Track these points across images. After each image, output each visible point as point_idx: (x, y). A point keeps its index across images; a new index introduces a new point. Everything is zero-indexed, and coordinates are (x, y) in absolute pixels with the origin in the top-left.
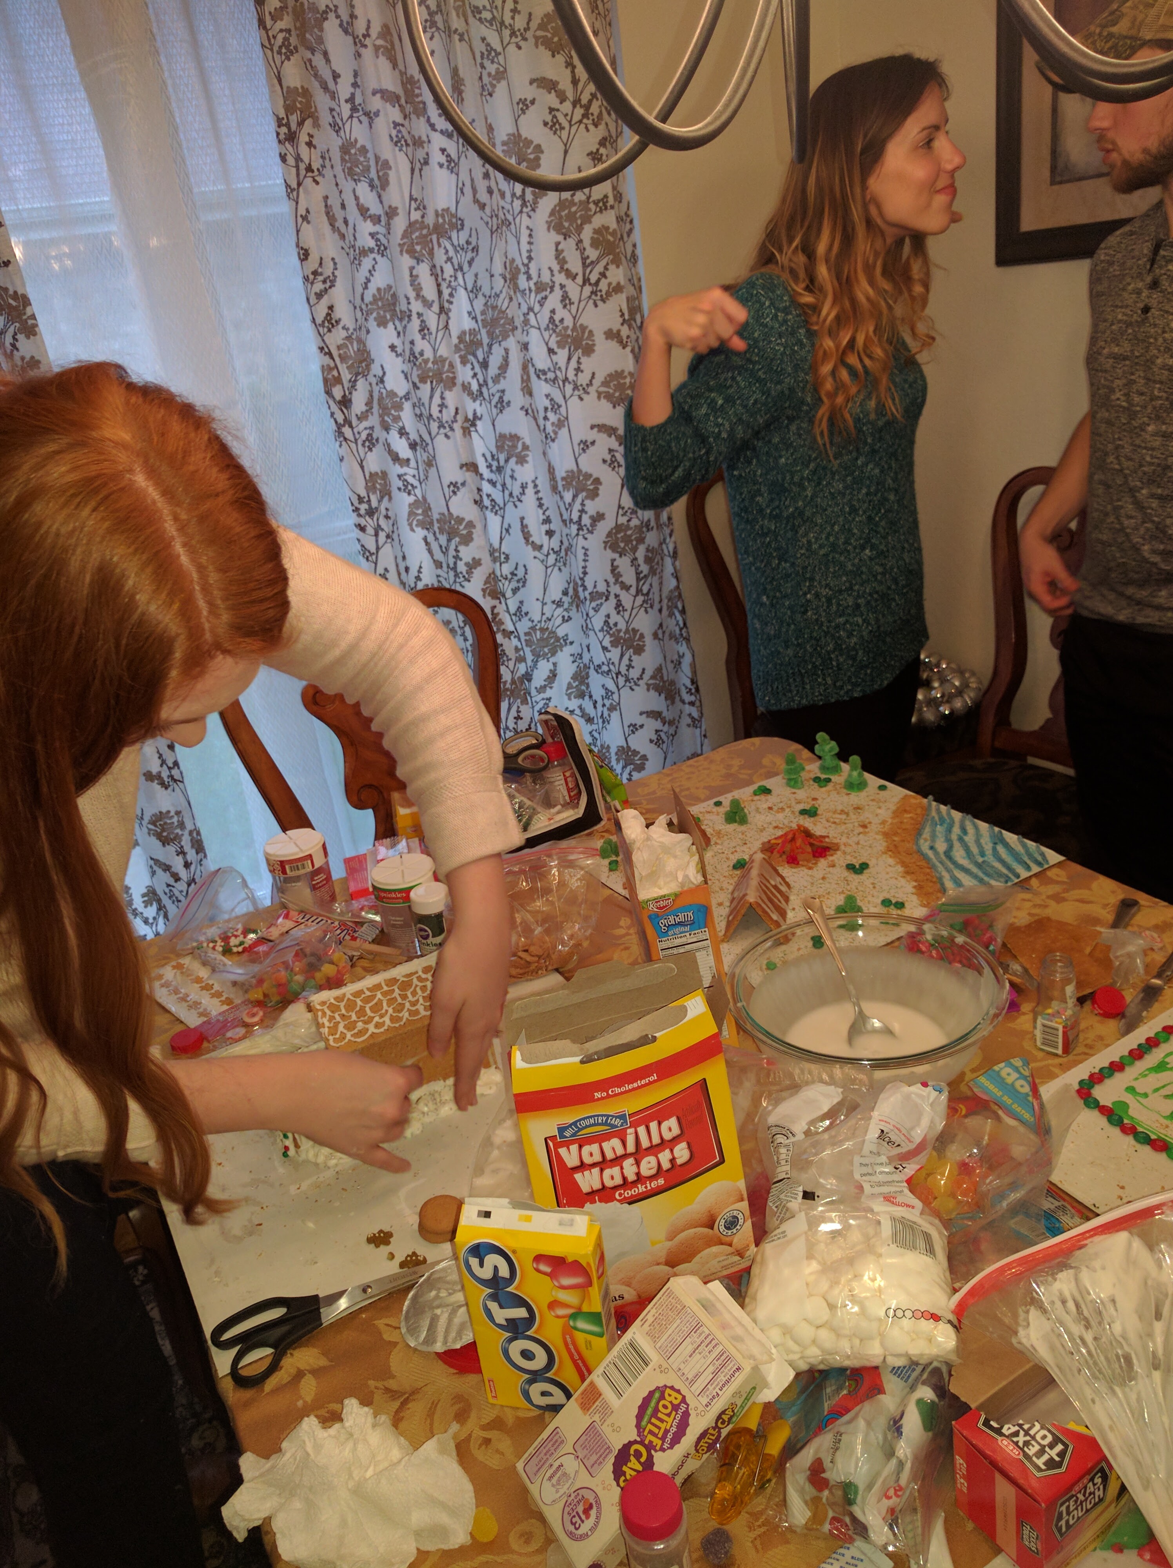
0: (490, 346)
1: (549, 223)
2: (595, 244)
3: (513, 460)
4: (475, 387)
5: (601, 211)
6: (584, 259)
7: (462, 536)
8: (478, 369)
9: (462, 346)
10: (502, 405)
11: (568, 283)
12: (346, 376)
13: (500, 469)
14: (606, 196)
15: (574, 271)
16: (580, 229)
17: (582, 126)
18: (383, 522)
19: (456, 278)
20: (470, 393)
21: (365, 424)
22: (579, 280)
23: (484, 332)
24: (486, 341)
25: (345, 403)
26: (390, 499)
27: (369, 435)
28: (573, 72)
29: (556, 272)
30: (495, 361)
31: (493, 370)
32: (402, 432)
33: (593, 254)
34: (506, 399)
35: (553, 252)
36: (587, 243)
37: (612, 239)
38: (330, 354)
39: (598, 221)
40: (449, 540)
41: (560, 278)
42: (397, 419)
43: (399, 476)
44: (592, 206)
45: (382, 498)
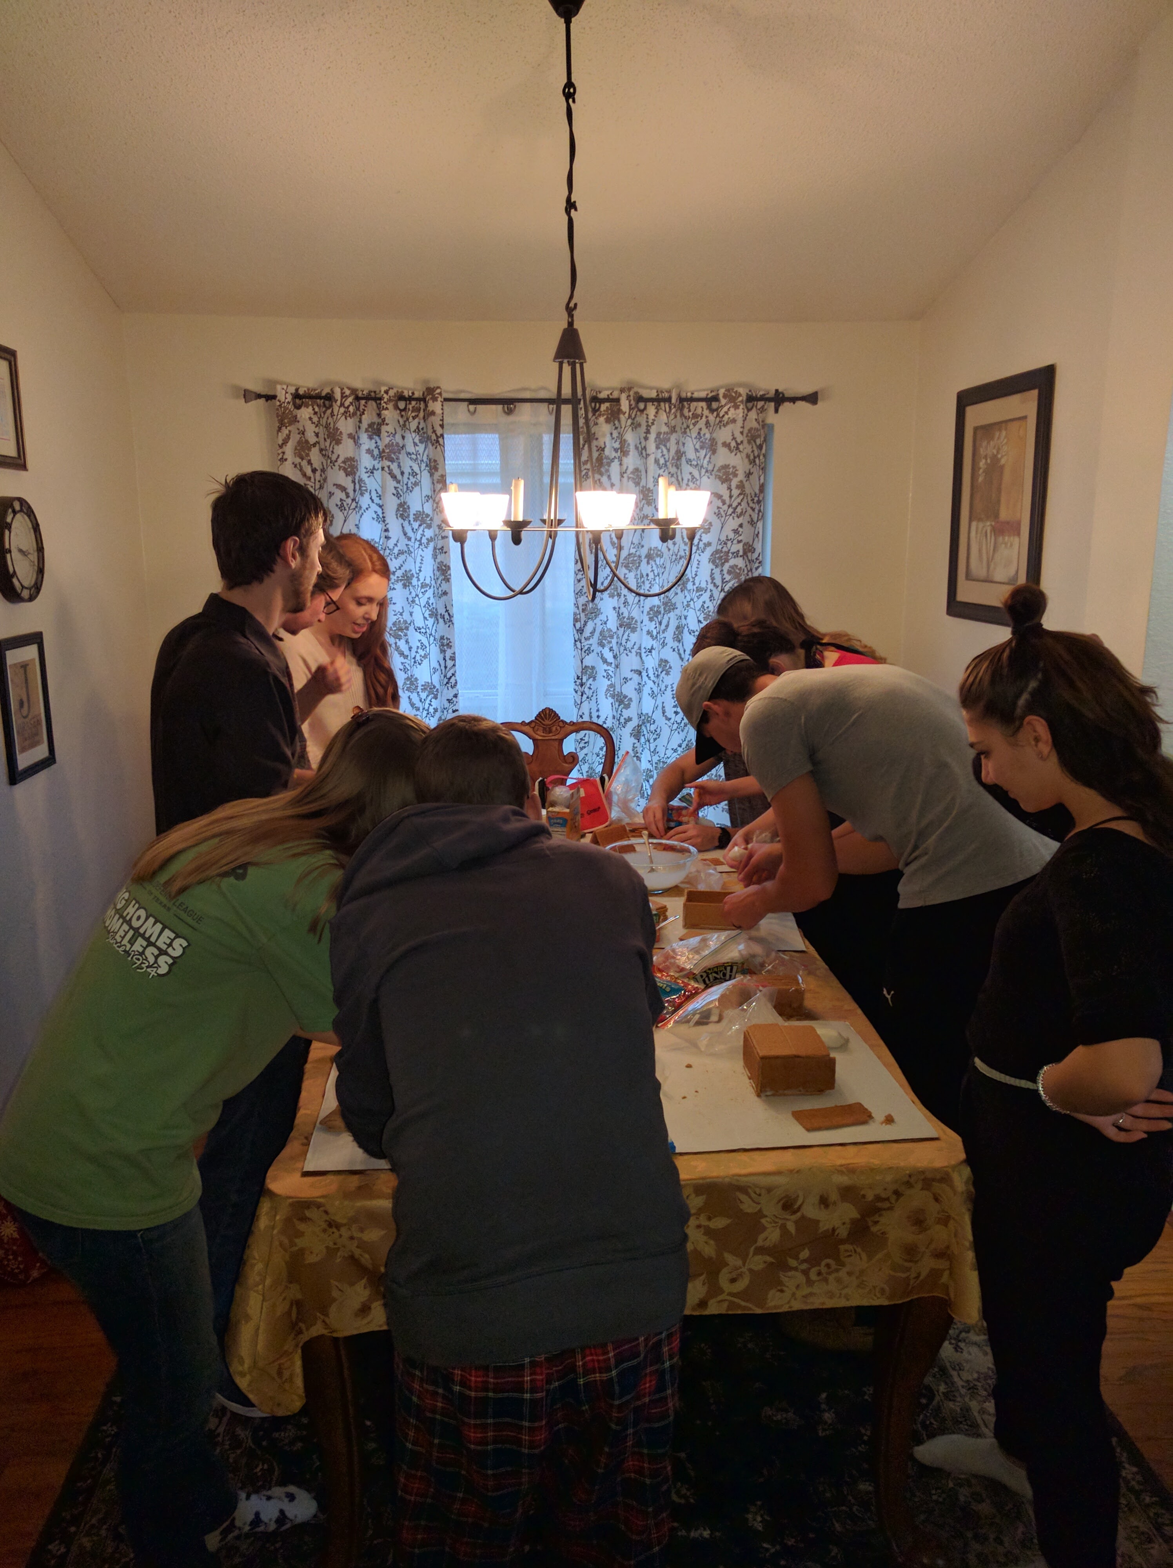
0: (664, 615)
1: (710, 559)
2: (729, 572)
3: (664, 672)
4: (655, 633)
5: (735, 557)
6: (723, 579)
7: (625, 705)
8: (657, 625)
9: (651, 612)
10: (664, 644)
11: (714, 589)
12: (583, 618)
13: (658, 676)
14: (738, 551)
15: (717, 584)
16: (723, 564)
17: (731, 517)
18: (586, 690)
19: (655, 580)
20: (652, 636)
21: (588, 642)
22: (720, 589)
23: (662, 607)
24: (662, 612)
25: (581, 631)
26: (594, 679)
27: (589, 648)
28: (731, 492)
29: (709, 583)
30: (664, 623)
31: (663, 627)
32: (611, 649)
33: (727, 577)
34: (666, 642)
35: (709, 574)
36: (725, 572)
37: (738, 571)
38: (578, 607)
39: (732, 562)
40: (619, 705)
41: (710, 586)
42: (610, 642)
43: (605, 671)
44: (730, 555)
45: (589, 678)
